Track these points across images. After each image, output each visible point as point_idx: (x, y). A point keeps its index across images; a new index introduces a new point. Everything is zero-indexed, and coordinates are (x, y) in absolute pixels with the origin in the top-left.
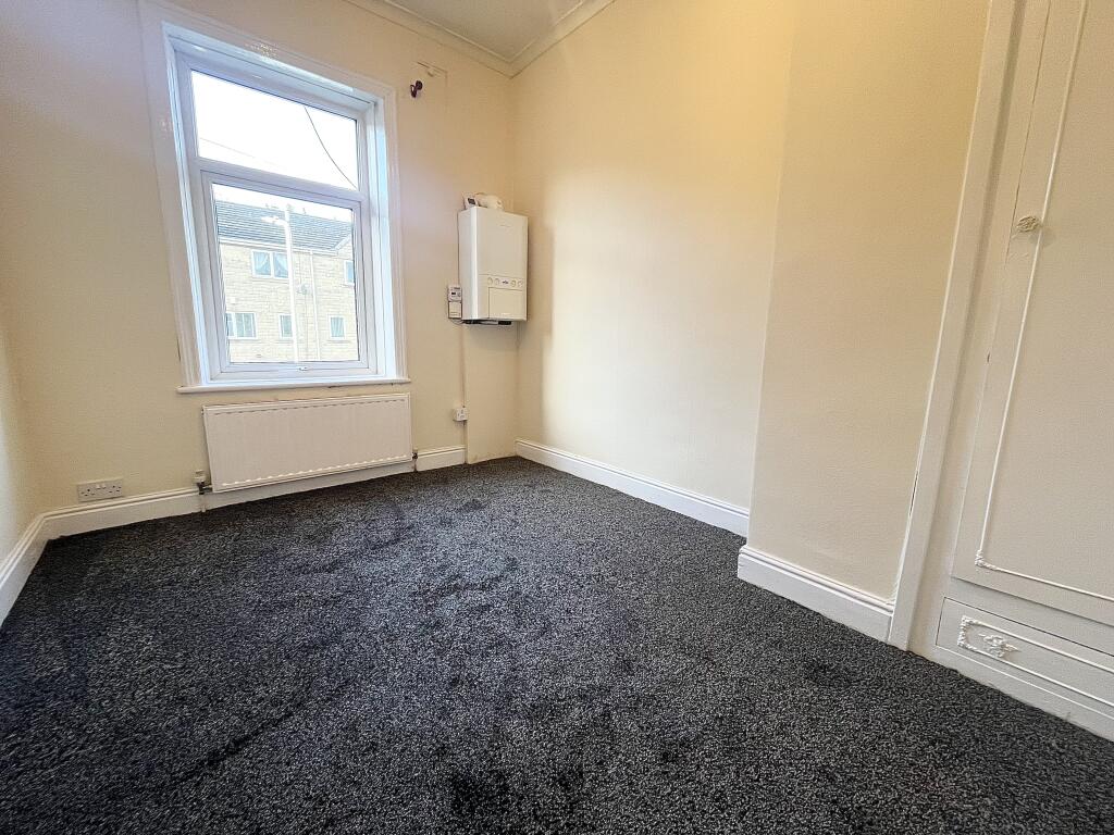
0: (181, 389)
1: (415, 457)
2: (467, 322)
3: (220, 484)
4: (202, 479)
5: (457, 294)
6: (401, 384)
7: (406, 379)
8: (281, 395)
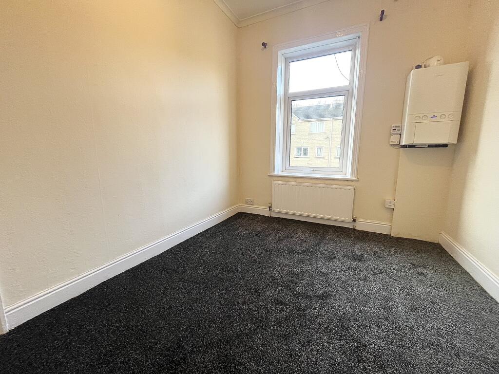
0: (269, 174)
1: (354, 221)
2: (405, 146)
3: (274, 209)
4: (270, 205)
5: (398, 130)
6: (352, 181)
7: (355, 178)
8: (298, 180)
